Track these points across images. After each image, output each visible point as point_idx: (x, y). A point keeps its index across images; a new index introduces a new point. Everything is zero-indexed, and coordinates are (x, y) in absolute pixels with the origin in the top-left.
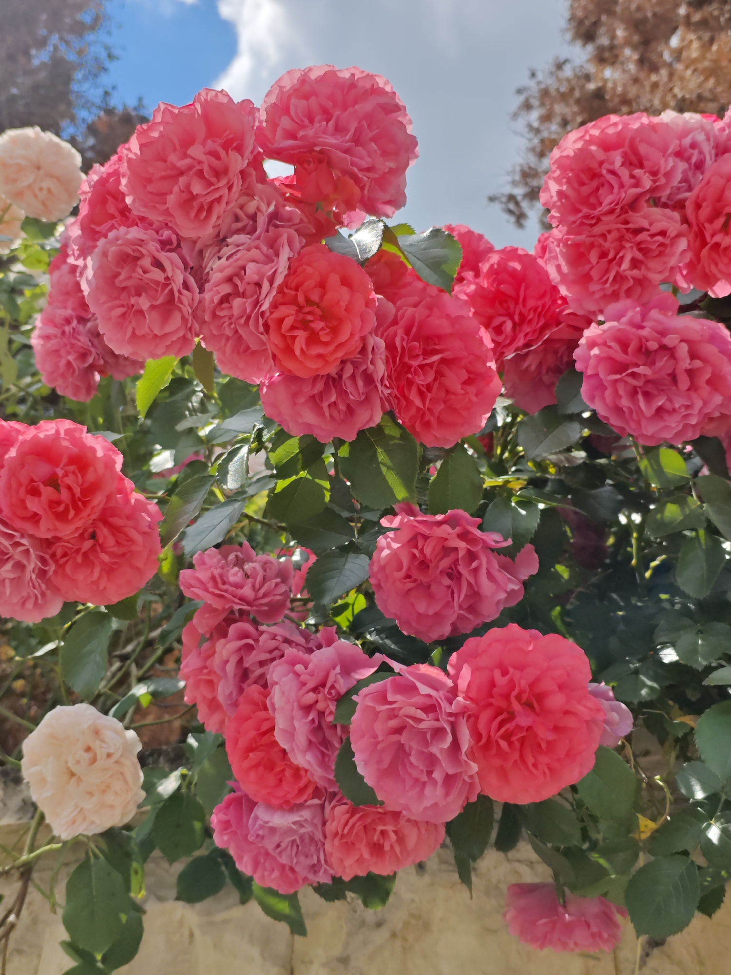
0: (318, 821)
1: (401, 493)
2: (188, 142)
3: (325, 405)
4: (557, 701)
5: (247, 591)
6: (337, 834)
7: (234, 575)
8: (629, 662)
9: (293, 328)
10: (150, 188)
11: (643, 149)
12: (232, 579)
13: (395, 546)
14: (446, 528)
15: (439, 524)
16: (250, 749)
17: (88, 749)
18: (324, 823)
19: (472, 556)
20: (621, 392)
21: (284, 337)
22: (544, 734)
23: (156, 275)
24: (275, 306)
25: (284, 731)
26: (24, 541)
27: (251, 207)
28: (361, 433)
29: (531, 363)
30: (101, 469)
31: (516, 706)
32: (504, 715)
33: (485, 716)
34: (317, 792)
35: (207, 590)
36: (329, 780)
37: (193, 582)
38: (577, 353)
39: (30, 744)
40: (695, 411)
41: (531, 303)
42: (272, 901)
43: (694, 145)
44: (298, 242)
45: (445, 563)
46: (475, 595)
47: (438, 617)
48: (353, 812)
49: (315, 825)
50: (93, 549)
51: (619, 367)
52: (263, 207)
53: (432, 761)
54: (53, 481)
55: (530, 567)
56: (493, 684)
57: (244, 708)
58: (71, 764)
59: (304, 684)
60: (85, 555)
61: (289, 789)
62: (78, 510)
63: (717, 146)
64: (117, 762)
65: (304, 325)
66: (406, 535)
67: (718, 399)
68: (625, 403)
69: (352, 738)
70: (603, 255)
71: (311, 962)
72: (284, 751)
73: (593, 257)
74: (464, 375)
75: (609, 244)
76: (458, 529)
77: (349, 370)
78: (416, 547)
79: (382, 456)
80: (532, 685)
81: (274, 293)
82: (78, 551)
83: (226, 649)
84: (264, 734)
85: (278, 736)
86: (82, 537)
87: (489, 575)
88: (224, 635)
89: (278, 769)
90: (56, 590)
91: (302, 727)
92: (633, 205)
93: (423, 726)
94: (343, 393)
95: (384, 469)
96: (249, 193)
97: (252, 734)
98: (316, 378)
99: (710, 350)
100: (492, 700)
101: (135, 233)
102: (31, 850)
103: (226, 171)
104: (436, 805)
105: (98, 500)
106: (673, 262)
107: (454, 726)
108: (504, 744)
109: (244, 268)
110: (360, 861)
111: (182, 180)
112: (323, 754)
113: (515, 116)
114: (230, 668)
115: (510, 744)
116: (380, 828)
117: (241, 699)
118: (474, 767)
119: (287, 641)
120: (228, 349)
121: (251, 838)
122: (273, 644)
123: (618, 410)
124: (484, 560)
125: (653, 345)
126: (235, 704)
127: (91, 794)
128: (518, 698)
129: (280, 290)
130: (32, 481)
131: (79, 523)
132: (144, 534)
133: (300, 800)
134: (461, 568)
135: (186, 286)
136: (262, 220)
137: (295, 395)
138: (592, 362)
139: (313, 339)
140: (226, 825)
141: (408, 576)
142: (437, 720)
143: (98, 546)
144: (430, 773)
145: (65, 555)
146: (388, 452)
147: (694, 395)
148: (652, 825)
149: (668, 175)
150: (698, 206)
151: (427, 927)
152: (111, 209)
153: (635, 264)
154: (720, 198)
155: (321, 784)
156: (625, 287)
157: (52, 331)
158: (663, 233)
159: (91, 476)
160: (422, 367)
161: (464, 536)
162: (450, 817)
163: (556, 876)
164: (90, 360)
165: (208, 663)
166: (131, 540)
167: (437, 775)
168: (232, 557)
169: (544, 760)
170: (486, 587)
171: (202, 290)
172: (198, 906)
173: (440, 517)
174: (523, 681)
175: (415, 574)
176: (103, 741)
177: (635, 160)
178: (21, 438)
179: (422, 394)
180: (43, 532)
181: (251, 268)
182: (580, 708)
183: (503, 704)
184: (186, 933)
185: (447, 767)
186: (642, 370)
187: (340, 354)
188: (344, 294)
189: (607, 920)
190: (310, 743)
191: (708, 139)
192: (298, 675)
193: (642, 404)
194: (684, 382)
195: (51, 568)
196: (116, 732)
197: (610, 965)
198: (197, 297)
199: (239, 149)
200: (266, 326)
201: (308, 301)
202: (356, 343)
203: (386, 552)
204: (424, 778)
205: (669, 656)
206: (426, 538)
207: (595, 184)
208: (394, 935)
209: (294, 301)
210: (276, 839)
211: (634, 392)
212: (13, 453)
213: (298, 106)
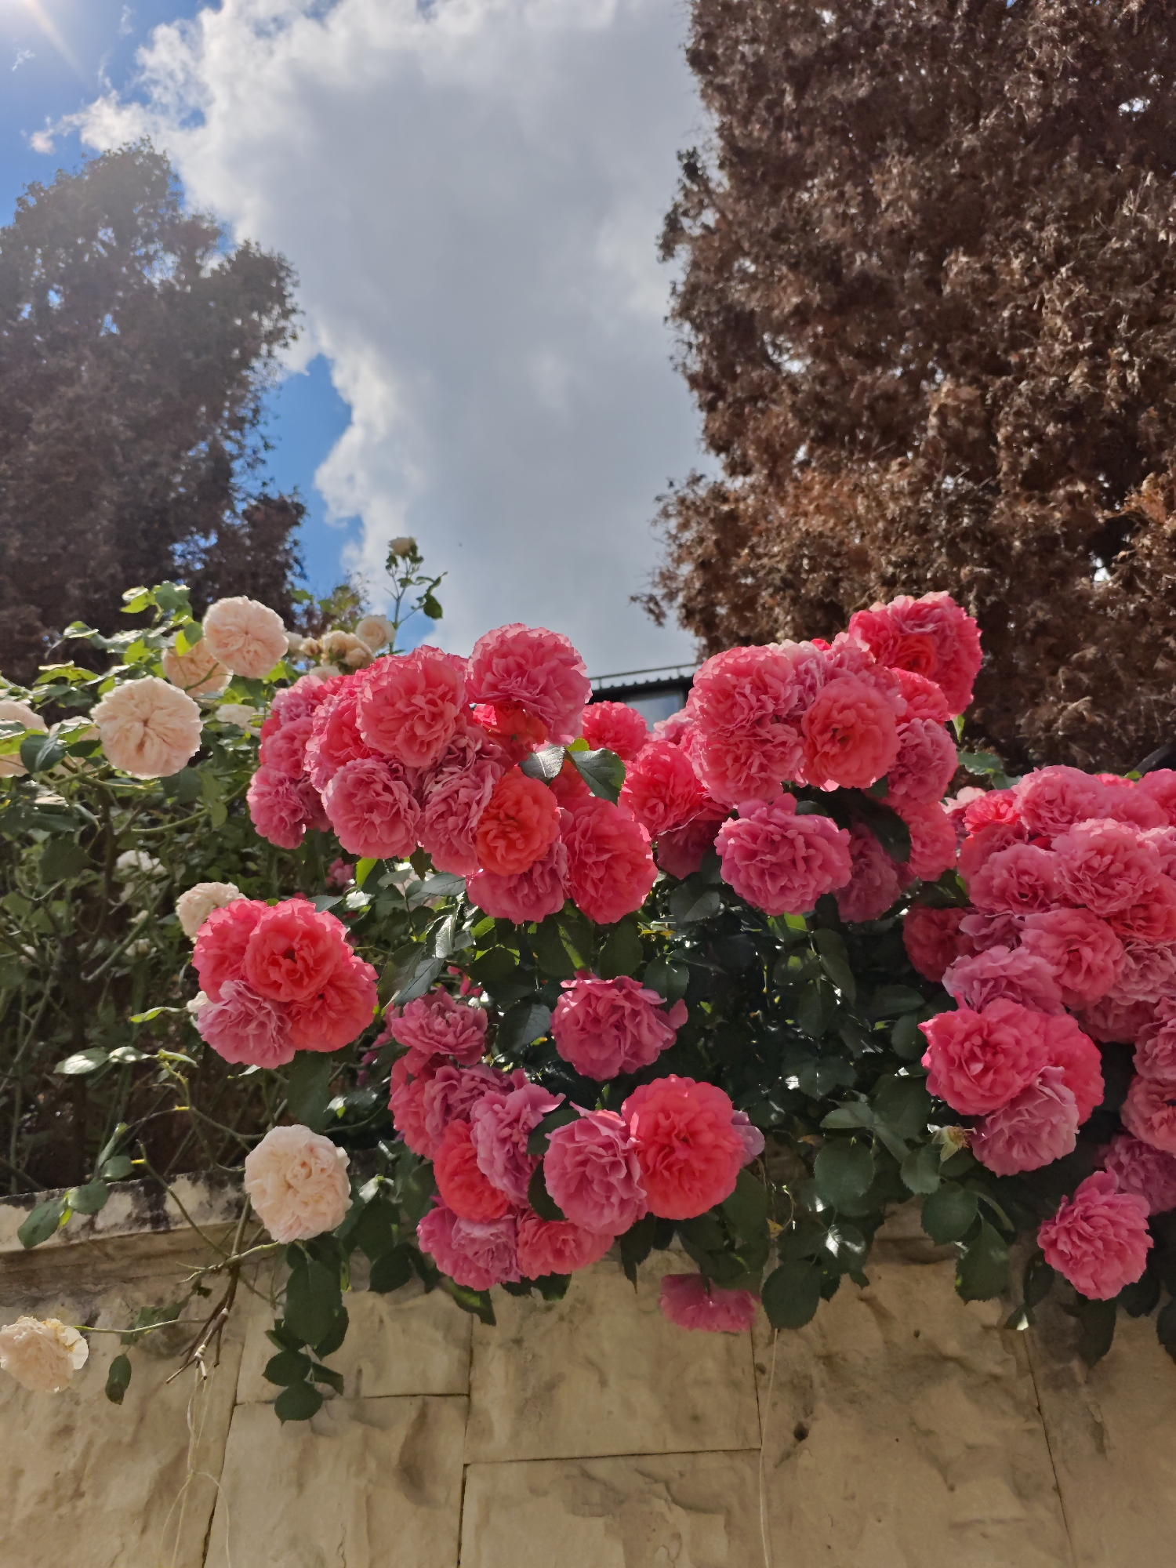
0: (511, 1233)
1: (578, 963)
2: (411, 691)
3: (519, 896)
4: (707, 1138)
5: (450, 1039)
6: (526, 1243)
7: (439, 1024)
8: (761, 1089)
9: (496, 837)
10: (381, 727)
11: (768, 678)
12: (437, 1028)
13: (573, 1004)
14: (615, 991)
15: (610, 986)
16: (454, 1174)
17: (304, 1164)
18: (517, 1234)
19: (635, 1013)
20: (753, 874)
21: (488, 846)
22: (698, 1165)
23: (386, 797)
24: (481, 822)
25: (484, 1160)
26: (267, 1005)
27: (463, 742)
28: (547, 917)
29: (679, 840)
30: (329, 941)
31: (676, 1143)
32: (666, 1150)
33: (652, 1151)
34: (511, 1209)
35: (416, 1037)
36: (521, 1200)
37: (405, 1031)
38: (717, 841)
39: (252, 1159)
40: (810, 890)
41: (679, 790)
42: (465, 1296)
43: (807, 671)
44: (499, 769)
45: (613, 1019)
46: (637, 1042)
47: (608, 1062)
48: (540, 1225)
49: (509, 1237)
50: (322, 1008)
51: (751, 855)
52: (472, 744)
53: (609, 1188)
54: (289, 953)
55: (681, 1018)
56: (657, 1126)
57: (449, 1139)
58: (289, 1177)
59: (501, 1121)
60: (316, 1014)
61: (487, 1207)
62: (310, 977)
63: (825, 672)
64: (330, 1176)
65: (503, 835)
66: (582, 994)
67: (828, 880)
68: (755, 883)
69: (545, 1169)
70: (737, 759)
71: (488, 1344)
72: (484, 1176)
73: (729, 761)
74: (628, 868)
75: (742, 751)
76: (624, 991)
77: (538, 869)
78: (590, 1005)
79: (562, 932)
80: (687, 1125)
81: (481, 813)
82: (310, 1010)
83: (433, 1089)
84: (467, 1161)
85: (480, 1163)
86: (313, 1000)
87: (650, 1028)
88: (432, 1076)
89: (479, 1190)
90: (291, 1042)
91: (500, 1157)
92: (759, 722)
93: (604, 1161)
94: (533, 887)
95: (565, 943)
96: (460, 733)
97: (457, 1161)
98: (510, 877)
99: (820, 841)
100: (657, 1138)
101: (370, 764)
102: (239, 1252)
103: (441, 714)
104: (612, 1222)
105: (328, 969)
106: (792, 767)
107: (627, 1160)
108: (666, 1174)
109: (457, 792)
110: (545, 1264)
111: (407, 724)
112: (517, 1179)
113: (655, 523)
114: (437, 1104)
115: (671, 1173)
116: (563, 1237)
117: (447, 1131)
118: (644, 1193)
119: (483, 1081)
120: (442, 853)
121: (454, 1247)
122: (473, 1084)
123: (749, 887)
124: (645, 1015)
125: (777, 838)
126: (441, 1135)
127: (306, 1204)
128: (677, 1136)
129: (486, 810)
130: (273, 953)
131: (312, 989)
132: (363, 992)
133: (497, 1217)
134: (627, 1022)
135: (410, 806)
136: (471, 755)
137: (494, 888)
138: (729, 849)
139: (511, 846)
140: (430, 1235)
141: (583, 1029)
142: (615, 1155)
143: (326, 1005)
144: (608, 1198)
145: (298, 1013)
146: (568, 928)
147: (809, 876)
148: (779, 1228)
149: (787, 701)
150: (811, 721)
151: (590, 1310)
152: (347, 739)
153: (762, 768)
154: (828, 716)
155: (515, 1202)
156: (754, 786)
157: (266, 789)
158: (783, 744)
159: (321, 948)
160: (595, 863)
161: (629, 997)
162: (623, 1231)
163: (702, 1269)
164: (301, 816)
165: (417, 1097)
166: (353, 999)
167: (614, 1200)
168: (434, 1006)
169: (698, 1185)
170: (646, 1037)
171: (423, 809)
172: (387, 1295)
173: (609, 982)
174: (680, 1122)
175: (588, 1027)
176: (317, 1158)
177: (761, 687)
178: (263, 918)
179: (596, 886)
180: (283, 997)
181: (463, 793)
182: (725, 1144)
183: (665, 1141)
184: (377, 1320)
185: (622, 1192)
186: (768, 857)
187: (532, 859)
188: (535, 812)
189: (744, 1305)
190: (506, 1168)
191: (818, 664)
192: (496, 1113)
193: (769, 884)
194: (801, 866)
195: (289, 1025)
196: (328, 1149)
197: (748, 1341)
198: (419, 814)
199: (453, 700)
200: (474, 838)
201: (508, 816)
202: (545, 849)
203: (566, 1010)
204: (604, 1201)
205: (793, 1083)
206: (598, 998)
207: (729, 702)
208: (561, 1318)
209: (496, 817)
210: (476, 1247)
211: (762, 874)
212: (257, 931)
213: (498, 663)
